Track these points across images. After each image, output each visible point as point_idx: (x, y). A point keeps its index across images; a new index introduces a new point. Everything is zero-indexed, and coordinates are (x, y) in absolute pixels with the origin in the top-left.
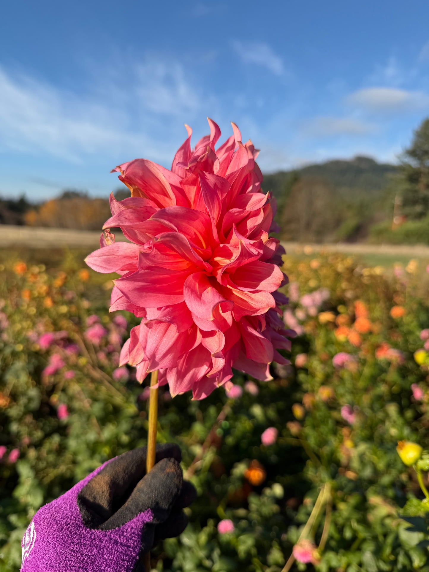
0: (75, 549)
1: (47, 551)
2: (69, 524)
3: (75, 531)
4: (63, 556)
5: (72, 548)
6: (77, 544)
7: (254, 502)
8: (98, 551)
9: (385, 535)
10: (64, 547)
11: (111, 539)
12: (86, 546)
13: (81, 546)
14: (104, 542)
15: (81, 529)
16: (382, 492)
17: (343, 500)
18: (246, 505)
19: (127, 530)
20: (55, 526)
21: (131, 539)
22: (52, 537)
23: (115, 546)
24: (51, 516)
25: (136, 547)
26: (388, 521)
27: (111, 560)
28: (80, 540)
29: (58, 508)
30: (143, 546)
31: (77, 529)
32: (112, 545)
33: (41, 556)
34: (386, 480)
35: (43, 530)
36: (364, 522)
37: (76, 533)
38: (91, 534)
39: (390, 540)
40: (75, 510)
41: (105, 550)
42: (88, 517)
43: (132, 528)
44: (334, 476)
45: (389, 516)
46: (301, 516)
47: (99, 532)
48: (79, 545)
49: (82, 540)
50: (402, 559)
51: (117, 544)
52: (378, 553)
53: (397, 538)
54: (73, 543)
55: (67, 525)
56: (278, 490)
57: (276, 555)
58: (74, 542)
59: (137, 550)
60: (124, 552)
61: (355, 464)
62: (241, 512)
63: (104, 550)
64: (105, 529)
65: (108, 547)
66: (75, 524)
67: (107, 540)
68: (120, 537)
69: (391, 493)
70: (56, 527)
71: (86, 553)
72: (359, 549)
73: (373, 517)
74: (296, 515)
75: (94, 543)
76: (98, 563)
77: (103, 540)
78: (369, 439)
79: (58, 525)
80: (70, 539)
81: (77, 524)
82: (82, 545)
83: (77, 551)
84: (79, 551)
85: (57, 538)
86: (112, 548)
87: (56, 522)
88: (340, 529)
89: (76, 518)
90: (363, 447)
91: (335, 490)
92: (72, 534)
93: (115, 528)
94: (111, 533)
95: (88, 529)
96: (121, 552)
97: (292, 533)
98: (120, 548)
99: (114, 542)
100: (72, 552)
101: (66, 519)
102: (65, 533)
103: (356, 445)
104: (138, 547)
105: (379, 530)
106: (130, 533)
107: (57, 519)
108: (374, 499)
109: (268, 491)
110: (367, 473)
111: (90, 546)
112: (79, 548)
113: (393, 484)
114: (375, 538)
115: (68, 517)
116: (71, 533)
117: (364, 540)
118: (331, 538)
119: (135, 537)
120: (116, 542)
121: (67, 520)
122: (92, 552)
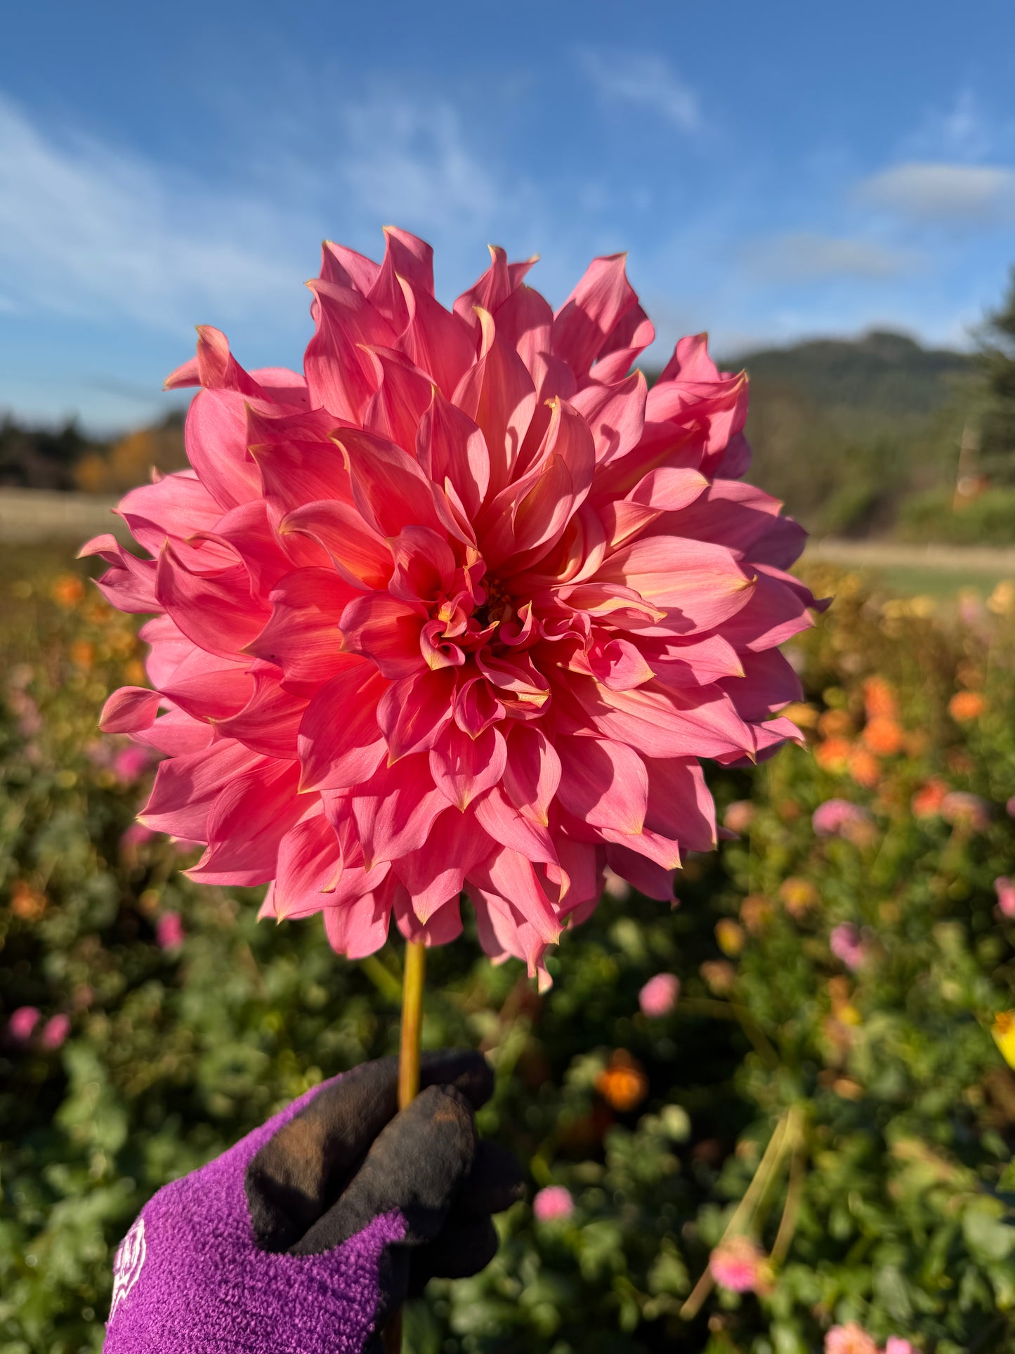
0: (229, 1298)
1: (166, 1296)
2: (221, 1235)
3: (234, 1256)
4: (201, 1311)
5: (222, 1296)
6: (234, 1288)
7: (619, 1148)
8: (282, 1306)
9: (930, 1231)
10: (205, 1289)
11: (312, 1280)
12: (254, 1294)
13: (243, 1291)
14: (297, 1285)
15: (247, 1252)
16: (924, 1129)
17: (831, 1147)
18: (599, 1155)
19: (348, 1258)
20: (190, 1238)
21: (356, 1282)
22: (180, 1263)
23: (321, 1298)
24: (184, 1209)
25: (368, 1301)
26: (937, 1199)
27: (311, 1331)
28: (243, 1278)
29: (200, 1193)
30: (384, 1299)
31: (239, 1251)
32: (315, 1295)
33: (152, 1305)
34: (932, 1101)
35: (162, 1242)
36: (880, 1199)
37: (233, 1261)
38: (269, 1265)
39: (941, 1241)
40: (239, 1201)
41: (298, 1305)
42: (266, 1225)
43: (359, 1256)
44: (810, 1090)
45: (941, 1186)
46: (729, 1183)
47: (287, 1261)
48: (240, 1290)
49: (247, 1278)
50: (970, 1287)
51: (324, 1294)
52: (912, 1270)
53: (959, 1235)
54: (226, 1282)
55: (216, 1237)
56: (675, 1121)
57: (669, 1271)
58: (229, 1282)
59: (371, 1309)
60: (339, 1313)
61: (862, 1064)
62: (588, 1170)
63: (294, 1307)
64: (301, 1253)
65: (305, 1299)
66: (235, 1237)
67: (302, 1283)
68: (331, 1276)
69: (943, 1132)
70: (192, 1240)
71: (254, 1311)
72: (867, 1262)
73: (903, 1187)
74: (718, 1178)
75: (274, 1287)
76: (281, 1336)
77: (295, 1281)
78: (896, 1005)
79: (195, 1235)
80: (219, 1272)
81: (238, 1238)
82: (246, 1291)
83: (233, 1303)
84: (238, 1302)
85: (191, 1266)
86: (313, 1303)
87: (193, 1228)
88: (822, 1215)
89: (238, 1223)
90: (880, 1024)
91: (814, 1122)
92: (226, 1260)
93: (321, 1253)
94: (314, 1264)
95: (262, 1254)
96: (334, 1314)
97: (708, 1223)
98: (332, 1304)
99: (319, 1288)
100: (223, 1305)
101: (216, 1222)
102: (210, 1257)
103: (864, 1020)
104: (372, 1303)
105: (914, 1218)
106: (354, 1267)
107: (196, 1219)
108: (905, 1147)
109: (651, 1124)
110: (889, 1085)
111: (265, 1293)
112: (240, 1298)
113: (949, 1113)
114: (905, 1237)
115: (222, 1219)
116: (222, 1258)
117: (878, 1242)
118: (800, 1233)
119: (365, 1278)
120: (323, 1288)
121: (217, 1225)
122: (268, 1307)
